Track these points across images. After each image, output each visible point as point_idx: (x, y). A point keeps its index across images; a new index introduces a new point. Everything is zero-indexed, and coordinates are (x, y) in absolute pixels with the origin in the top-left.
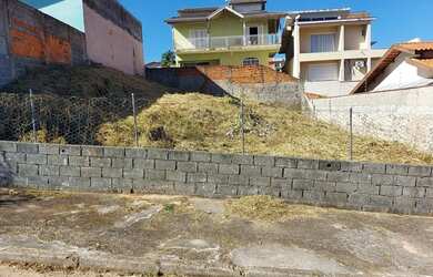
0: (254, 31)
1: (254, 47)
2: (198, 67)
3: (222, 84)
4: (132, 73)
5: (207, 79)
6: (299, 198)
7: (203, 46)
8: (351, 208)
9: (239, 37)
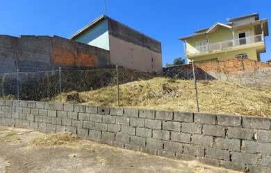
6: (87, 135)
7: (205, 51)
8: (117, 145)
9: (230, 41)
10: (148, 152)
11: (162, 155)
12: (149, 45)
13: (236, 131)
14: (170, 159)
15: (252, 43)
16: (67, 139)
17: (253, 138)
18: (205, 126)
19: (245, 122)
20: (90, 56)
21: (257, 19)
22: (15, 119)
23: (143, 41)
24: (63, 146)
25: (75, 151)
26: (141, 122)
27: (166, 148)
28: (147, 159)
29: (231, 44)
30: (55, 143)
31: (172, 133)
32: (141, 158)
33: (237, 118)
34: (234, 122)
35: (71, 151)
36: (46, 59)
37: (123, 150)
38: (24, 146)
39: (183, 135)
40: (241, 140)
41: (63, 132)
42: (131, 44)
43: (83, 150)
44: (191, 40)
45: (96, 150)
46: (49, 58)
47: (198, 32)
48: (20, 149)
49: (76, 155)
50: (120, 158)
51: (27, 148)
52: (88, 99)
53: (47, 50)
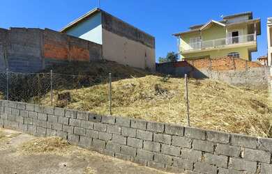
0: (235, 34)
1: (235, 45)
2: (188, 61)
3: (204, 71)
4: (143, 67)
5: (193, 68)
6: (77, 141)
7: (198, 48)
8: (108, 154)
9: (223, 39)
10: (138, 162)
11: (151, 166)
12: (143, 39)
13: (224, 147)
14: (159, 171)
15: (244, 42)
16: (57, 145)
17: (240, 156)
18: (195, 140)
19: (233, 140)
20: (82, 50)
21: (251, 18)
22: (4, 119)
23: (137, 35)
24: (53, 153)
25: (65, 159)
26: (132, 133)
27: (156, 160)
28: (137, 170)
29: (224, 43)
30: (45, 149)
31: (163, 145)
32: (131, 169)
33: (226, 135)
34: (223, 139)
35: (61, 159)
36: (36, 52)
37: (113, 159)
38: (13, 152)
39: (173, 148)
40: (229, 157)
41: (53, 137)
42: (124, 38)
43: (73, 158)
44: (184, 36)
45: (86, 159)
46: (39, 52)
47: (192, 28)
48: (9, 155)
49: (66, 164)
50: (110, 169)
51: (17, 154)
52: (79, 97)
53: (38, 43)
